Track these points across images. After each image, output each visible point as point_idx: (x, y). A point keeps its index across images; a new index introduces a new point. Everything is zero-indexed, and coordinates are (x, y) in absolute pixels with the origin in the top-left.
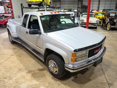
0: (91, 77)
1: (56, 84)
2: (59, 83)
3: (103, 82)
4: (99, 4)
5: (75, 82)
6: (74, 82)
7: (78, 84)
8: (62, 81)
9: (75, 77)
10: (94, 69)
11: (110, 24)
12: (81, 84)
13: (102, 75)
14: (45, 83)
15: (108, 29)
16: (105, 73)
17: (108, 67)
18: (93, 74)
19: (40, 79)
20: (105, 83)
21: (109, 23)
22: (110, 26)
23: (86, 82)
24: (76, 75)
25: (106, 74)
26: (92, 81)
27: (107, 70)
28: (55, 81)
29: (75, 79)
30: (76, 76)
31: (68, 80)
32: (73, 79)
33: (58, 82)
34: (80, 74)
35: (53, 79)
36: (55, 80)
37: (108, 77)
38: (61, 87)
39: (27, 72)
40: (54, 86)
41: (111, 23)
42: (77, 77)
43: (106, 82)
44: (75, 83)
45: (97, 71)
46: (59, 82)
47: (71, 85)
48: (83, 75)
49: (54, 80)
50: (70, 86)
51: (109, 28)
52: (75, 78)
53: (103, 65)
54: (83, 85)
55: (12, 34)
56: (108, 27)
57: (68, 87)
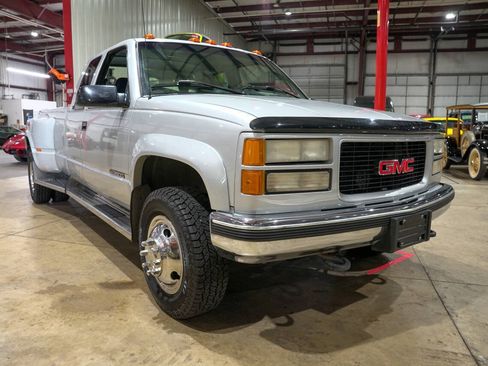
0: (373, 325)
1: (166, 345)
2: (183, 341)
3: (440, 347)
4: (432, 96)
5: (277, 342)
6: (269, 342)
7: (290, 349)
8: (202, 334)
9: (283, 319)
10: (397, 296)
11: (480, 150)
12: (309, 352)
13: (440, 322)
14: (108, 334)
15: (473, 174)
16: (459, 312)
17: (475, 291)
18: (387, 313)
19: (88, 319)
20: (456, 354)
21: (475, 150)
22: (482, 161)
23: (339, 347)
24: (292, 313)
25: (463, 318)
26: (377, 342)
27: (467, 303)
28: (164, 332)
29: (281, 329)
30: (288, 317)
31: (236, 333)
32: (268, 328)
33: (179, 336)
34: (311, 310)
35: (158, 323)
36: (164, 328)
37: (471, 329)
38: (189, 358)
39: (45, 289)
40: (150, 349)
41: (485, 146)
42: (290, 322)
43: (462, 350)
44: (276, 346)
45: (411, 303)
46: (183, 337)
47: (250, 355)
48: (329, 317)
49: (162, 325)
50: (238, 358)
51: (476, 171)
52: (278, 325)
53: (447, 285)
54: (320, 356)
55: (37, 155)
56: (475, 166)
57: (228, 359)
